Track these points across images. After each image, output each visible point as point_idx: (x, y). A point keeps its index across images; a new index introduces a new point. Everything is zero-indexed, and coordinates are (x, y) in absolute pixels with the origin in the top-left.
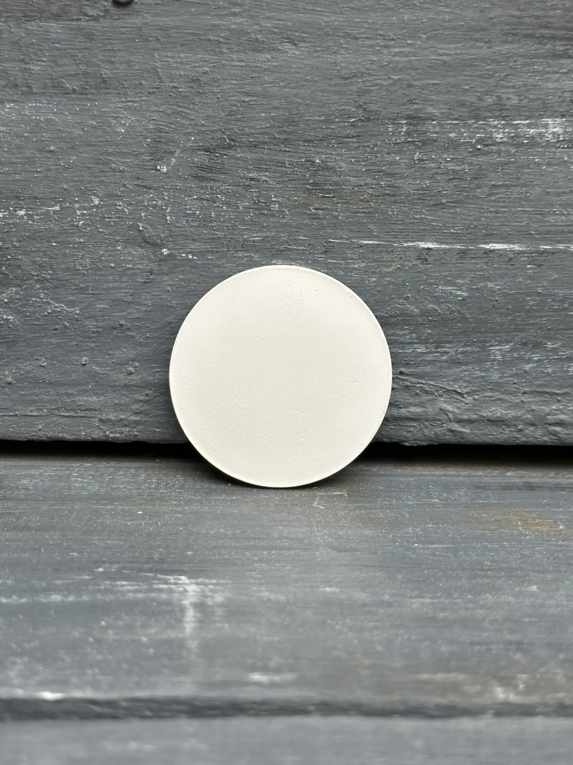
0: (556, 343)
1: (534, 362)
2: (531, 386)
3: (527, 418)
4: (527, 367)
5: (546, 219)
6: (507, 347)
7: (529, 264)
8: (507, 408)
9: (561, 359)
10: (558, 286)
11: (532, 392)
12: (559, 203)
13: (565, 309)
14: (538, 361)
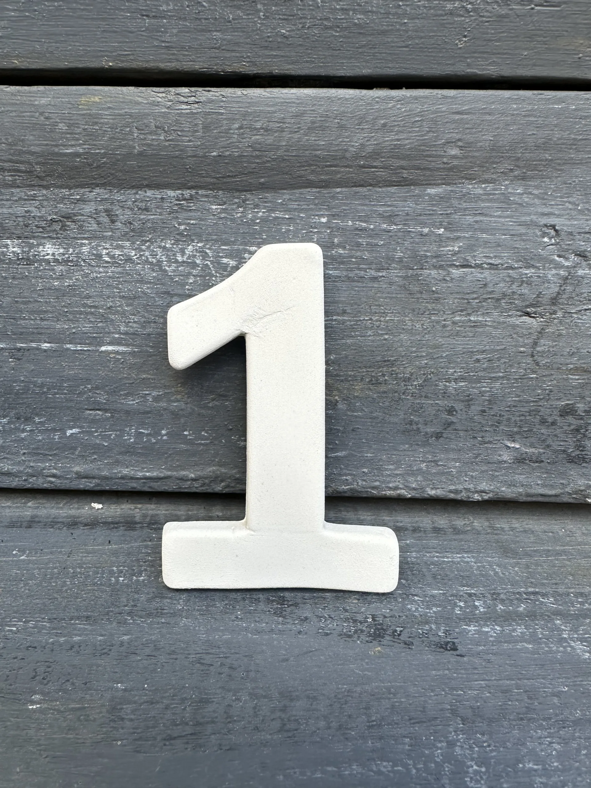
0: (42, 418)
1: (27, 431)
2: (28, 449)
3: (28, 472)
4: (23, 435)
5: (19, 323)
6: (5, 420)
7: (11, 358)
8: (12, 465)
9: (47, 430)
10: (36, 375)
11: (29, 453)
12: (27, 310)
13: (44, 393)
14: (30, 431)
